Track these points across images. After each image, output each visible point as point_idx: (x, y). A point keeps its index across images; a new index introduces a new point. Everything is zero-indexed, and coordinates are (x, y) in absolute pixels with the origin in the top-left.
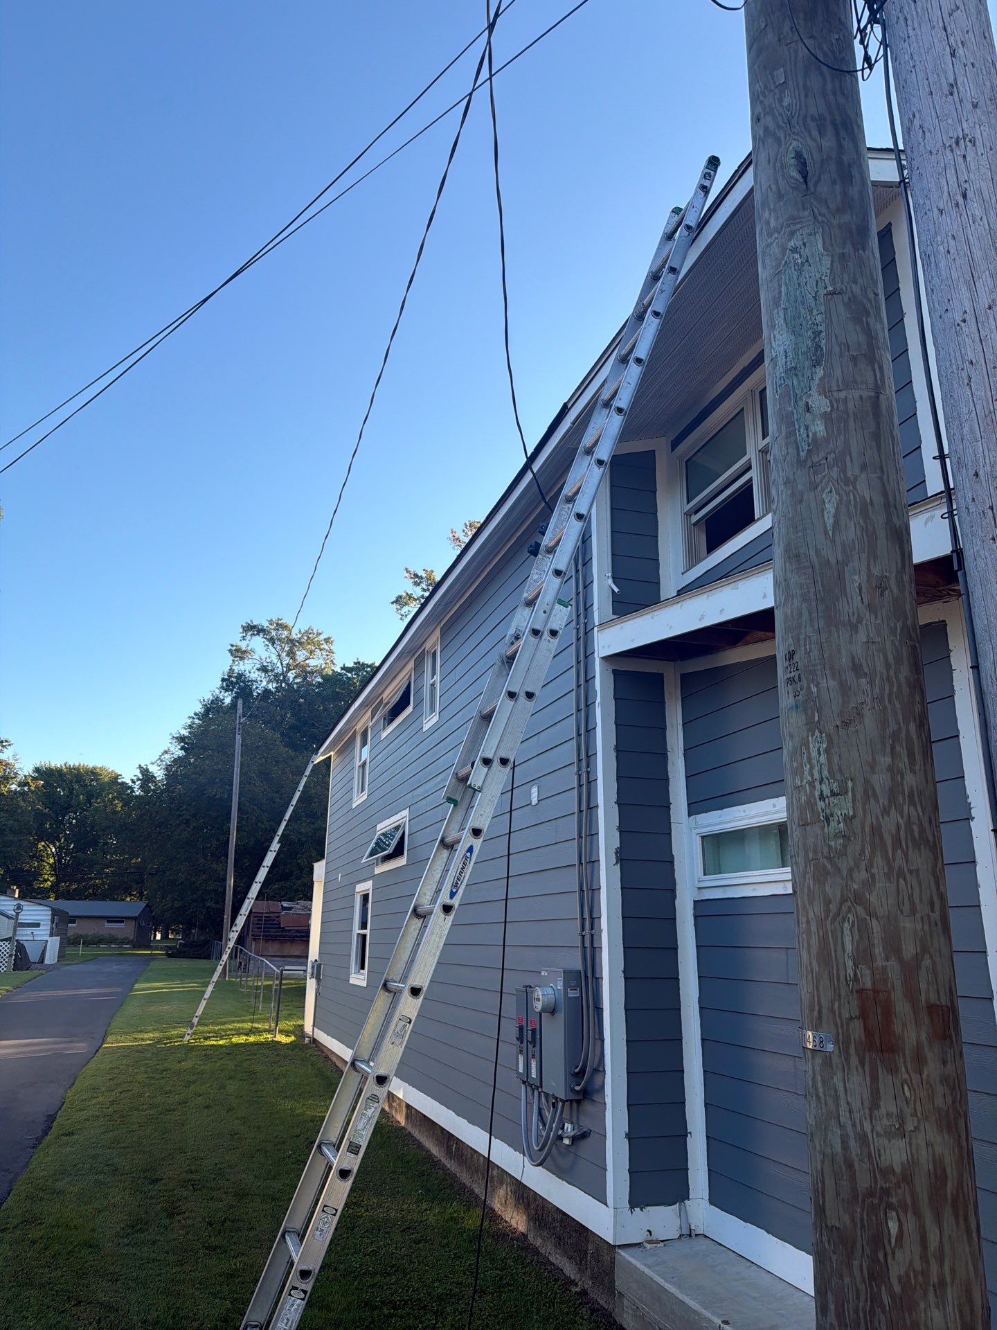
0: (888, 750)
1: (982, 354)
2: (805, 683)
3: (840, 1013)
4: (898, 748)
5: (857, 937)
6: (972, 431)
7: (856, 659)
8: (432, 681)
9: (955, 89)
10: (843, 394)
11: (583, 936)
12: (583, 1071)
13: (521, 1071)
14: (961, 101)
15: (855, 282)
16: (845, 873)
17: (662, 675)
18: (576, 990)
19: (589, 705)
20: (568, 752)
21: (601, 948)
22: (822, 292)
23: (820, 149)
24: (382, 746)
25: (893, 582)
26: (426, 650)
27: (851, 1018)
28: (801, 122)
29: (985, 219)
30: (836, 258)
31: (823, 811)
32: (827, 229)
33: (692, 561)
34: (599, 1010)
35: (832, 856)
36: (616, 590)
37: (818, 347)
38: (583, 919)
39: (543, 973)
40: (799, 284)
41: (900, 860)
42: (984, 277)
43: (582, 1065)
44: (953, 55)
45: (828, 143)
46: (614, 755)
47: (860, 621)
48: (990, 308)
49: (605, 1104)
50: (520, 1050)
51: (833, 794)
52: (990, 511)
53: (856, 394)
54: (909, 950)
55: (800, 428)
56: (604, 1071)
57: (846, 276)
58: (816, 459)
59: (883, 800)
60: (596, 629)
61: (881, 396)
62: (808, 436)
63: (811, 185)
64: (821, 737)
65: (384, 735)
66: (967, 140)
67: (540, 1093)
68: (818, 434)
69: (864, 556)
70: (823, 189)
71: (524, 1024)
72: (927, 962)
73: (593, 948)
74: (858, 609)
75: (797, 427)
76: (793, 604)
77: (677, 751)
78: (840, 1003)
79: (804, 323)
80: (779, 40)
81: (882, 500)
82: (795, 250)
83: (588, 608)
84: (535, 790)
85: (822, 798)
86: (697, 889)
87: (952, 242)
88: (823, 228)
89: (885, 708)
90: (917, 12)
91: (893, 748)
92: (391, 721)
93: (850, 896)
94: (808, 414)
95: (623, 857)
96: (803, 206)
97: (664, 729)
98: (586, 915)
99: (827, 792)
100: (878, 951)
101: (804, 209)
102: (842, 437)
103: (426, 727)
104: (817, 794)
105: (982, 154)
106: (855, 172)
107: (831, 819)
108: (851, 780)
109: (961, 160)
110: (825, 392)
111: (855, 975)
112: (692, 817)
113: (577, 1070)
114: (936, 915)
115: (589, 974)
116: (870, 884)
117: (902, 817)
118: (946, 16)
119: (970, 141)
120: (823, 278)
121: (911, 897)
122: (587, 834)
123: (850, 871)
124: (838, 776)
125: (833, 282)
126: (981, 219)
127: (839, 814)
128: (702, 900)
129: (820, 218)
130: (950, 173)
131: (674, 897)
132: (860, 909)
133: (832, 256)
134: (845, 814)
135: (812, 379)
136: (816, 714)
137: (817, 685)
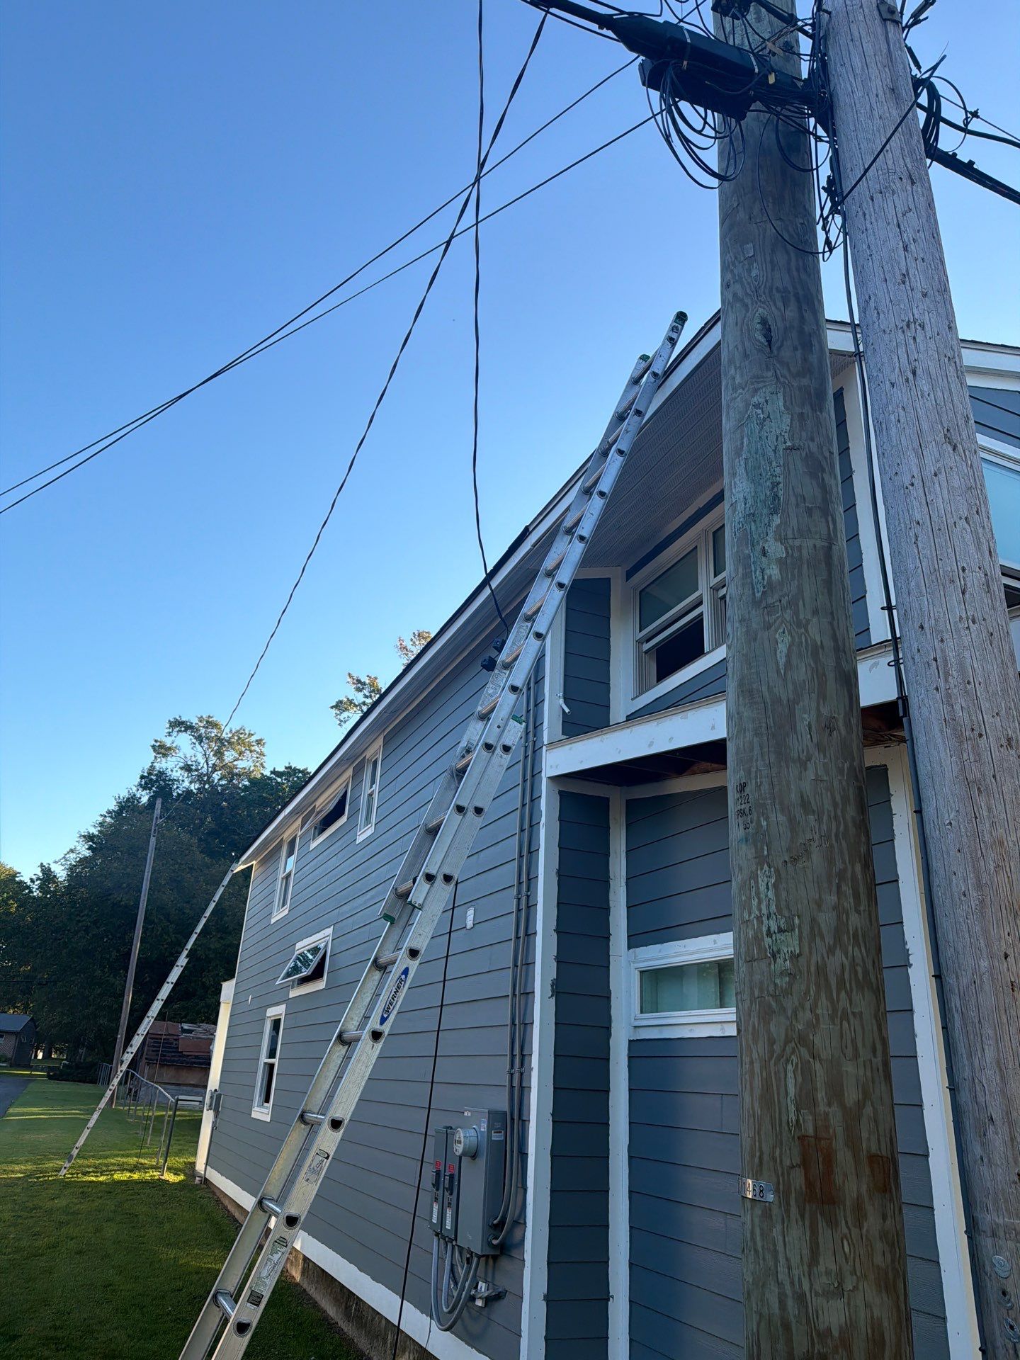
0: (834, 889)
1: (928, 516)
2: (755, 816)
3: (781, 1161)
4: (844, 888)
5: (800, 1079)
6: (918, 586)
7: (805, 796)
8: (370, 792)
9: (907, 279)
10: (797, 543)
11: (512, 1075)
12: (502, 1222)
13: (435, 1221)
14: (912, 290)
15: (812, 440)
16: (790, 1012)
17: (607, 800)
18: (501, 1132)
19: (533, 826)
20: (509, 874)
21: (530, 1087)
22: (781, 447)
23: (784, 319)
24: (310, 857)
25: (841, 723)
26: (367, 758)
27: (792, 1167)
28: (767, 291)
29: (932, 395)
30: (796, 417)
31: (770, 947)
32: (788, 390)
33: (642, 689)
34: (523, 1155)
35: (777, 994)
36: (567, 710)
37: (776, 496)
38: (513, 1056)
39: (466, 1114)
40: (760, 437)
41: (843, 1002)
42: (931, 447)
43: (502, 1217)
44: (906, 249)
45: (791, 313)
46: (555, 879)
47: (809, 759)
48: (936, 475)
49: (524, 1260)
50: (436, 1198)
51: (781, 931)
52: (934, 663)
53: (810, 543)
54: (851, 1096)
55: (756, 571)
56: (525, 1223)
57: (804, 434)
58: (770, 601)
59: (829, 940)
60: (544, 747)
61: (834, 547)
62: (763, 579)
63: (774, 349)
64: (770, 872)
65: (313, 845)
66: (917, 324)
67: (453, 1247)
68: (773, 578)
69: (814, 696)
70: (786, 354)
71: (442, 1168)
72: (868, 1110)
73: (522, 1088)
74: (807, 746)
75: (753, 569)
76: (745, 737)
77: (619, 879)
78: (781, 1149)
79: (764, 475)
80: (750, 218)
81: (832, 644)
82: (757, 406)
83: (537, 726)
84: (471, 912)
85: (769, 934)
86: (632, 1029)
87: (902, 413)
88: (784, 388)
89: (832, 846)
90: (874, 210)
91: (839, 887)
92: (322, 831)
93: (794, 1036)
94: (764, 558)
95: (559, 990)
96: (767, 366)
97: (607, 855)
98: (517, 1051)
99: (774, 928)
100: (821, 1095)
101: (768, 369)
102: (796, 582)
103: (360, 839)
104: (764, 929)
105: (930, 338)
106: (815, 342)
107: (778, 956)
108: (798, 917)
109: (911, 341)
110: (781, 539)
111: (798, 1121)
112: (631, 950)
113: (495, 1222)
114: (878, 1060)
115: (516, 1117)
116: (814, 1025)
117: (847, 958)
118: (900, 215)
119: (920, 325)
120: (783, 434)
121: (854, 1041)
122: (523, 963)
123: (795, 1012)
124: (786, 913)
125: (792, 438)
126: (929, 395)
127: (786, 952)
128: (637, 1040)
129: (782, 380)
130: (902, 351)
131: (609, 1035)
132: (804, 1052)
133: (792, 415)
134: (791, 952)
135: (769, 525)
136: (766, 848)
137: (767, 819)
